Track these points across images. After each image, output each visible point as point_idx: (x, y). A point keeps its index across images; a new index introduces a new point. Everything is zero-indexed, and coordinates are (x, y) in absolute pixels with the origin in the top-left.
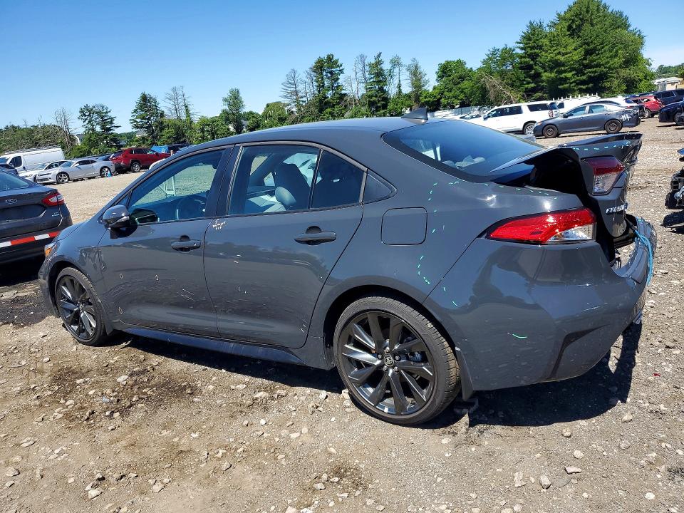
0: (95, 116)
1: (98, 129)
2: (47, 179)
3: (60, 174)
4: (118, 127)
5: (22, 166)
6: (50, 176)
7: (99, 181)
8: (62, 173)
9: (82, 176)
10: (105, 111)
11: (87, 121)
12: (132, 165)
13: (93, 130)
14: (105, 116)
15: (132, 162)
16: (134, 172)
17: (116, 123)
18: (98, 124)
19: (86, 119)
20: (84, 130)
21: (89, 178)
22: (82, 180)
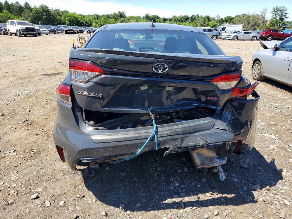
0: (279, 12)
1: (278, 18)
2: (229, 38)
3: (235, 36)
4: (288, 18)
5: (225, 31)
6: (231, 37)
7: (251, 42)
8: (236, 36)
9: (243, 38)
10: (285, 10)
11: (274, 14)
12: (268, 37)
13: (275, 18)
14: (284, 12)
15: (269, 35)
16: (268, 40)
17: (287, 16)
18: (279, 16)
19: (274, 13)
20: (271, 18)
21: (247, 40)
22: (244, 40)
